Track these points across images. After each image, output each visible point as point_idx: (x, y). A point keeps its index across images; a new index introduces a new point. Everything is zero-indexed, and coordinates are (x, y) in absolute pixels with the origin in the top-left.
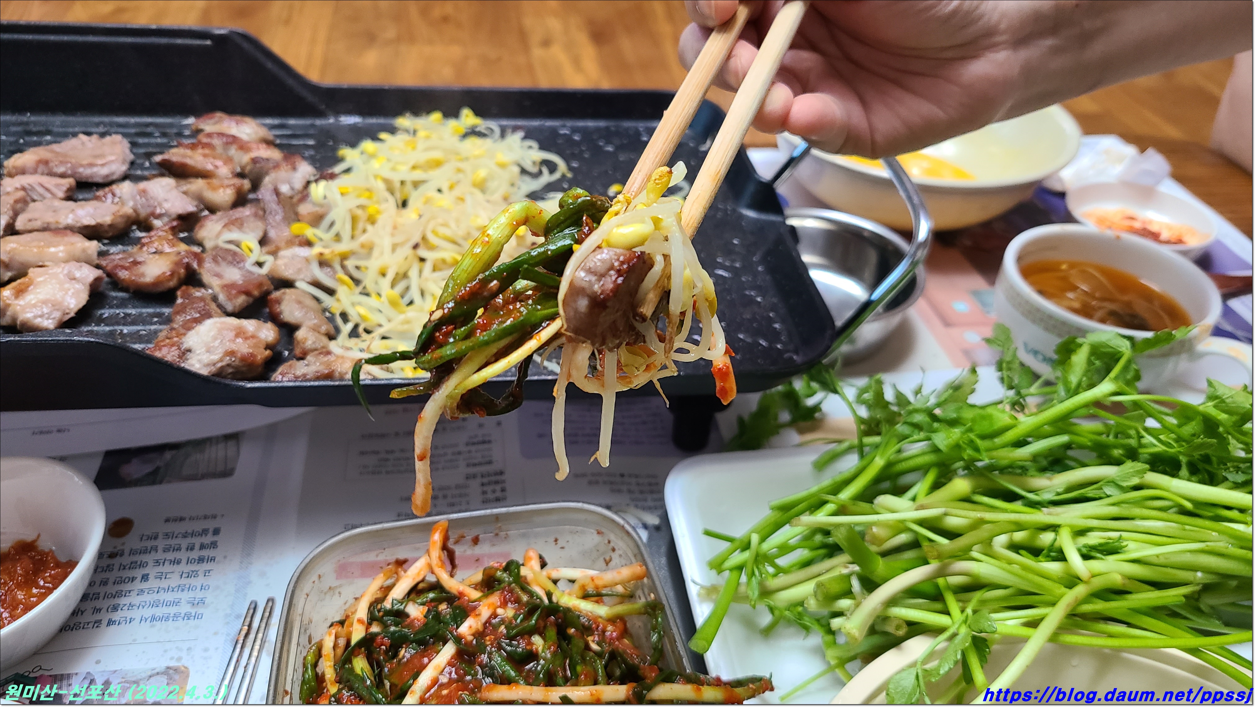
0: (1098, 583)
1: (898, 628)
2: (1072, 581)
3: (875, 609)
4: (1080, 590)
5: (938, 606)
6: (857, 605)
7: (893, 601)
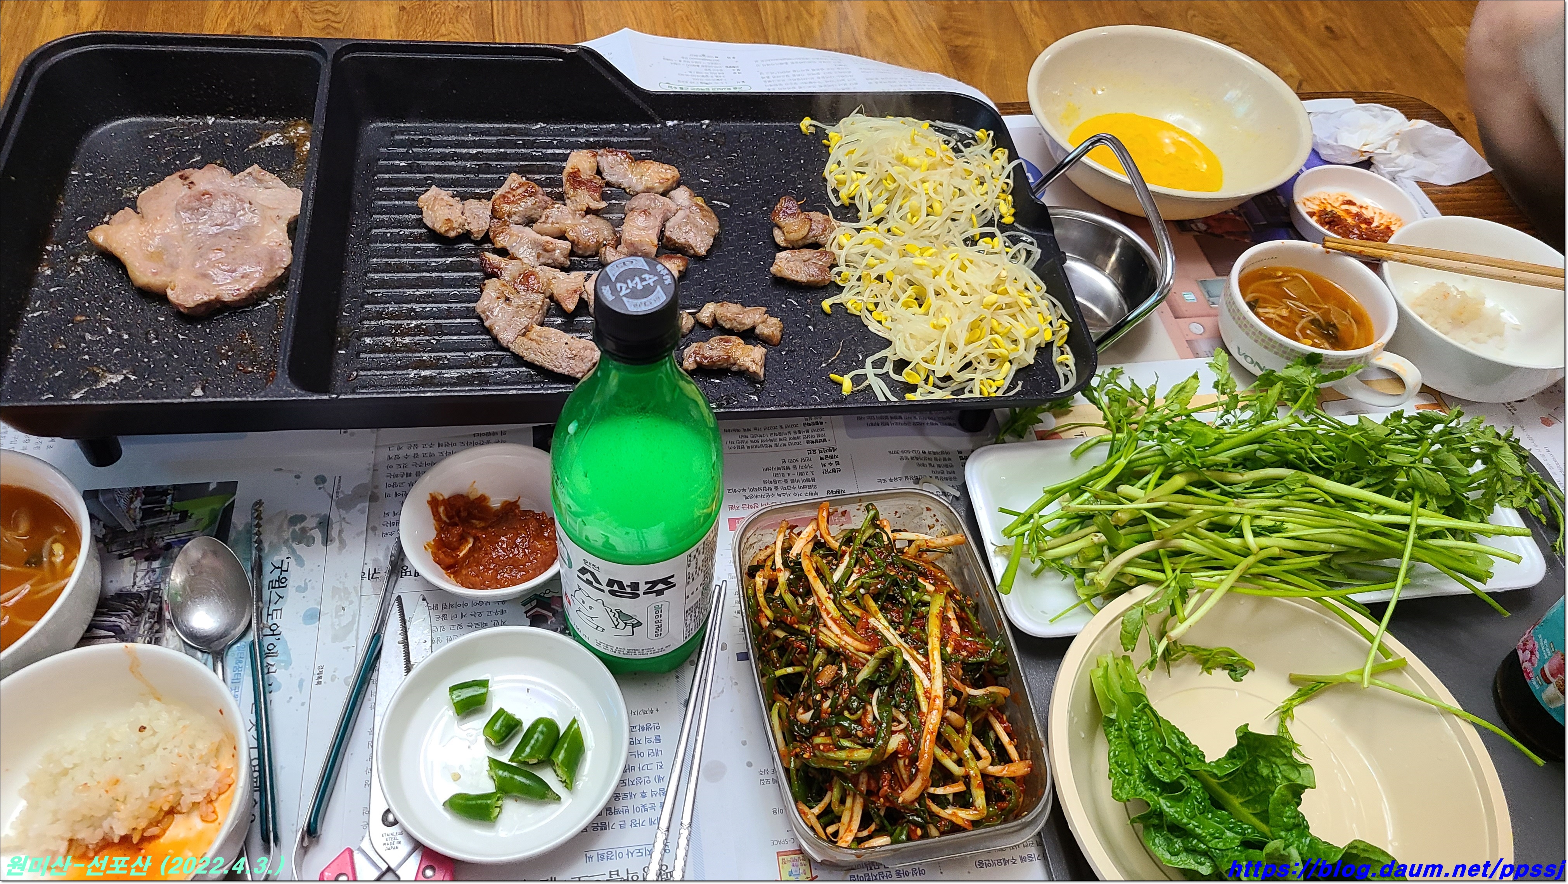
0: (1264, 554)
1: (1131, 581)
2: (1246, 553)
3: (1116, 568)
4: (1251, 559)
5: (1158, 566)
6: (1105, 565)
7: (1129, 563)
